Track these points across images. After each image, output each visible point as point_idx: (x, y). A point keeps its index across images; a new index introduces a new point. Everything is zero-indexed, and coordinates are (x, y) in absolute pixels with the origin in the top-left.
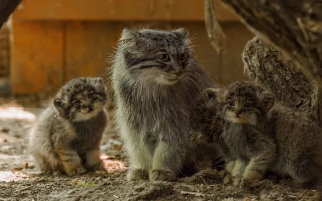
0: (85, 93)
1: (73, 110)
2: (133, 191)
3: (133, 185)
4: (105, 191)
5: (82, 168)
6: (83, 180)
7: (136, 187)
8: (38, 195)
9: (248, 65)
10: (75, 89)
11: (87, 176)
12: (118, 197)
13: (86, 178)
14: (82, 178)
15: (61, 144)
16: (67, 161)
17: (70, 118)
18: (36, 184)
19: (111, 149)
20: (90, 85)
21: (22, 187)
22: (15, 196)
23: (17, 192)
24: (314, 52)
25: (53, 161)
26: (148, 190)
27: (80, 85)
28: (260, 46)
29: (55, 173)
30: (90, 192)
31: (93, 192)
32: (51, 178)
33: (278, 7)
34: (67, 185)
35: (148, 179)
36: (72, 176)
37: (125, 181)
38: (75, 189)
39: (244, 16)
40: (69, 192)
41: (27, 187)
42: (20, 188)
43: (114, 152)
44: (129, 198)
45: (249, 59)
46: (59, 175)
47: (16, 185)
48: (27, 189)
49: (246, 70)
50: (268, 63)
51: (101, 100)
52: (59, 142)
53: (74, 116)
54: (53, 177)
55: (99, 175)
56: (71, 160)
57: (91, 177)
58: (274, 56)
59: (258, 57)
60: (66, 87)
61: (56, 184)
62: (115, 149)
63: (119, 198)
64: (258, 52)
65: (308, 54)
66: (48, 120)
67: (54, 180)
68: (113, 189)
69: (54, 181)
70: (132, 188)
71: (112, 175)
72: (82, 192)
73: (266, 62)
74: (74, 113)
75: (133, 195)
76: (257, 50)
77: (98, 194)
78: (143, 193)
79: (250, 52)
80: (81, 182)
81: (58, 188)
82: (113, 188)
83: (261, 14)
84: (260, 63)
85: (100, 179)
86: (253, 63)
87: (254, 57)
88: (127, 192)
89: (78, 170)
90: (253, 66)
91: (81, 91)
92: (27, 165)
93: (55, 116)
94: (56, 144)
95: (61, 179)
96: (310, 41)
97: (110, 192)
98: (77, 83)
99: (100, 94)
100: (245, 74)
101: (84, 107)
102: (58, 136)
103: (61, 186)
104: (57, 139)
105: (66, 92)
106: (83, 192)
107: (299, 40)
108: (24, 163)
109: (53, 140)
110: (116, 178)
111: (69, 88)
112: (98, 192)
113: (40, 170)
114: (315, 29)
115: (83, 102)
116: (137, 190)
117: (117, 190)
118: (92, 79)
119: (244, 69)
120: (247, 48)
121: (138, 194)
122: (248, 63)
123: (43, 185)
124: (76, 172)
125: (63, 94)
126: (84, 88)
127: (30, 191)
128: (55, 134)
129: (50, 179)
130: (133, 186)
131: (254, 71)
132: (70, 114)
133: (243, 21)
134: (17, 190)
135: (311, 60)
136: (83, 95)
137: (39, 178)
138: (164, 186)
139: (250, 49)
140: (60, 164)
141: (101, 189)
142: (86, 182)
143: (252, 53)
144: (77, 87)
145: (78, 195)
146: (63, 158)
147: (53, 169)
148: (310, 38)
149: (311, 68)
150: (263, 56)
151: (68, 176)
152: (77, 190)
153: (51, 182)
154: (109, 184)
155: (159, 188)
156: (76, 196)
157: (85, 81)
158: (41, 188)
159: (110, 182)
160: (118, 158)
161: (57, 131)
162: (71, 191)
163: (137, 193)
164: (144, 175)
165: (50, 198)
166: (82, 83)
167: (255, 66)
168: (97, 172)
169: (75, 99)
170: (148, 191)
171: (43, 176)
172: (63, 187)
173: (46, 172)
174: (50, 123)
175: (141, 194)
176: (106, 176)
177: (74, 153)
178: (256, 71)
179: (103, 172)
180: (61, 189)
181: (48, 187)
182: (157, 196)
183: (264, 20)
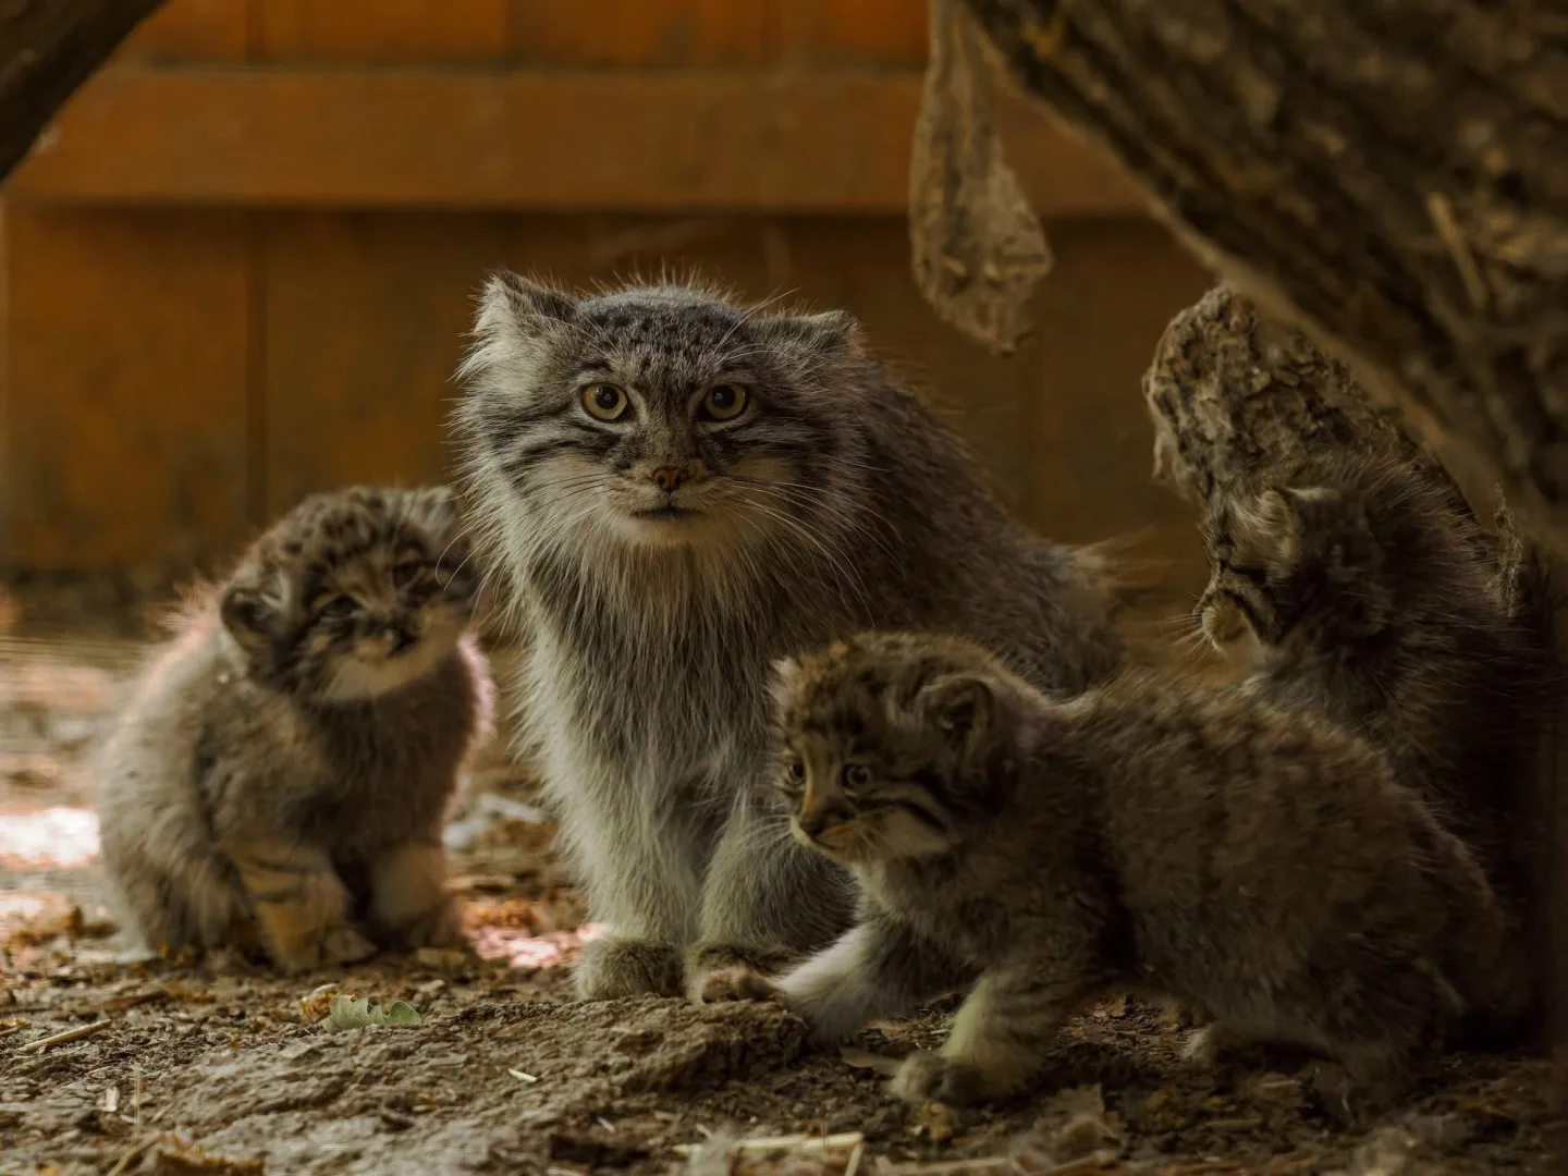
0: (380, 558)
1: (319, 642)
2: (609, 1050)
3: (605, 1019)
4: (468, 1047)
5: (350, 935)
6: (358, 993)
7: (623, 1028)
8: (137, 1068)
9: (1176, 430)
10: (327, 542)
11: (378, 974)
12: (532, 1079)
13: (370, 984)
14: (352, 982)
15: (250, 813)
16: (277, 898)
17: (304, 683)
18: (123, 1012)
19: (492, 841)
20: (400, 522)
21: (56, 1026)
22: (24, 1073)
23: (31, 1052)
24: (1511, 363)
25: (207, 898)
26: (682, 1043)
27: (351, 521)
28: (1233, 335)
29: (218, 961)
30: (396, 1054)
31: (408, 1053)
32: (198, 983)
33: (1334, 143)
34: (278, 1018)
35: (681, 993)
36: (303, 977)
37: (565, 998)
38: (320, 1039)
39: (1166, 186)
40: (289, 1053)
41: (82, 1027)
42: (48, 1032)
43: (508, 856)
44: (587, 1086)
45: (1179, 402)
46: (236, 971)
47: (24, 1019)
48: (83, 1037)
49: (1165, 454)
50: (1277, 420)
51: (453, 598)
52: (239, 804)
53: (320, 675)
54: (209, 978)
55: (434, 969)
56: (298, 895)
57: (397, 978)
58: (1301, 386)
59: (1226, 390)
60: (280, 532)
61: (224, 1012)
62: (512, 842)
63: (540, 1081)
64: (1226, 367)
65: (1484, 375)
66: (188, 692)
67: (211, 993)
68: (508, 1041)
69: (212, 1000)
70: (600, 1032)
71: (501, 973)
72: (355, 1052)
73: (1264, 414)
74: (322, 656)
75: (605, 1069)
76: (1220, 359)
77: (433, 1061)
78: (659, 1059)
79: (1184, 365)
80: (350, 1003)
81: (231, 1034)
82: (507, 1032)
83: (1252, 178)
84: (1236, 418)
85: (443, 989)
86: (1198, 423)
87: (1206, 393)
88: (578, 1053)
89: (333, 943)
90: (1202, 438)
91: (358, 550)
92: (77, 916)
93: (223, 678)
94: (225, 815)
95: (245, 988)
96: (1492, 313)
97: (494, 1054)
98: (335, 513)
99: (448, 565)
100: (1162, 476)
101: (374, 627)
102: (239, 777)
103: (246, 1021)
104: (232, 790)
105: (283, 556)
106: (363, 1052)
107: (1440, 306)
108: (62, 909)
109: (214, 793)
110: (517, 987)
111: (297, 538)
112: (432, 1054)
113: (141, 943)
114: (1516, 251)
115: (369, 605)
116: (626, 1045)
117: (528, 1046)
118: (408, 497)
119: (1158, 450)
120: (1170, 346)
121: (630, 1066)
122: (1175, 420)
123: (158, 1018)
124: (323, 953)
125: (269, 568)
126: (374, 535)
127: (95, 1049)
128: (221, 767)
129: (190, 986)
130: (609, 1025)
131: (1203, 462)
132: (303, 666)
133: (1160, 209)
134: (33, 1039)
135: (1497, 406)
136: (369, 570)
137: (136, 982)
138: (759, 1027)
139: (1187, 348)
140: (244, 913)
141: (449, 1037)
142: (373, 1002)
143: (1198, 373)
144: (340, 531)
145: (333, 1069)
146: (259, 883)
147: (209, 939)
148: (1493, 296)
149: (1495, 445)
150: (1250, 386)
151: (280, 974)
152: (332, 1044)
153: (197, 1001)
154: (489, 1014)
155: (735, 1037)
156: (325, 1070)
157: (376, 505)
158: (152, 1030)
159: (492, 1003)
160: (527, 885)
161: (234, 748)
162: (301, 1047)
163: (626, 1059)
164: (657, 973)
165: (200, 1080)
166: (360, 509)
167: (1211, 434)
168: (426, 956)
169: (325, 591)
170: (683, 1050)
171: (158, 973)
172: (258, 1028)
173: (172, 954)
174: (194, 707)
175: (646, 1062)
176: (469, 974)
177: (315, 858)
178: (1217, 460)
179: (457, 957)
180: (247, 1037)
181: (182, 1029)
182: (727, 1074)
183: (1264, 204)
